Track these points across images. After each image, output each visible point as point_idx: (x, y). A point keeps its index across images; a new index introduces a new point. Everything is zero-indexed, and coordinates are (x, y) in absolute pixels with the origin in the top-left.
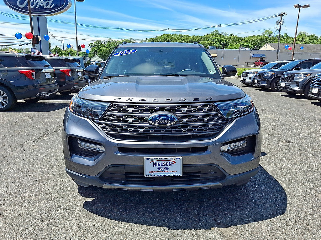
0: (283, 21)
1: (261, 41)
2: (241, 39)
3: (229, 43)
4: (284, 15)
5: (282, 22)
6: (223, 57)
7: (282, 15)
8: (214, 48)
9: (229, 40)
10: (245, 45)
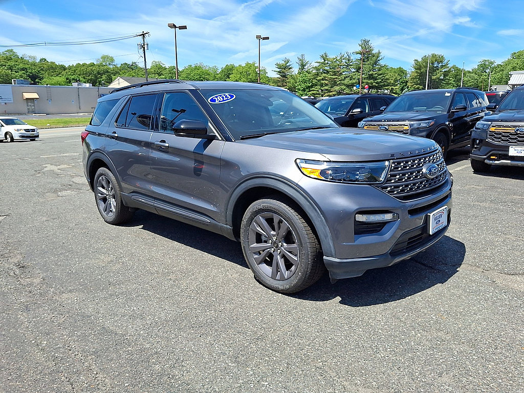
0: (147, 44)
1: (99, 73)
2: (63, 68)
3: (42, 74)
4: (146, 35)
5: (146, 46)
6: (49, 99)
7: (143, 35)
8: (26, 83)
9: (42, 70)
10: (73, 79)
